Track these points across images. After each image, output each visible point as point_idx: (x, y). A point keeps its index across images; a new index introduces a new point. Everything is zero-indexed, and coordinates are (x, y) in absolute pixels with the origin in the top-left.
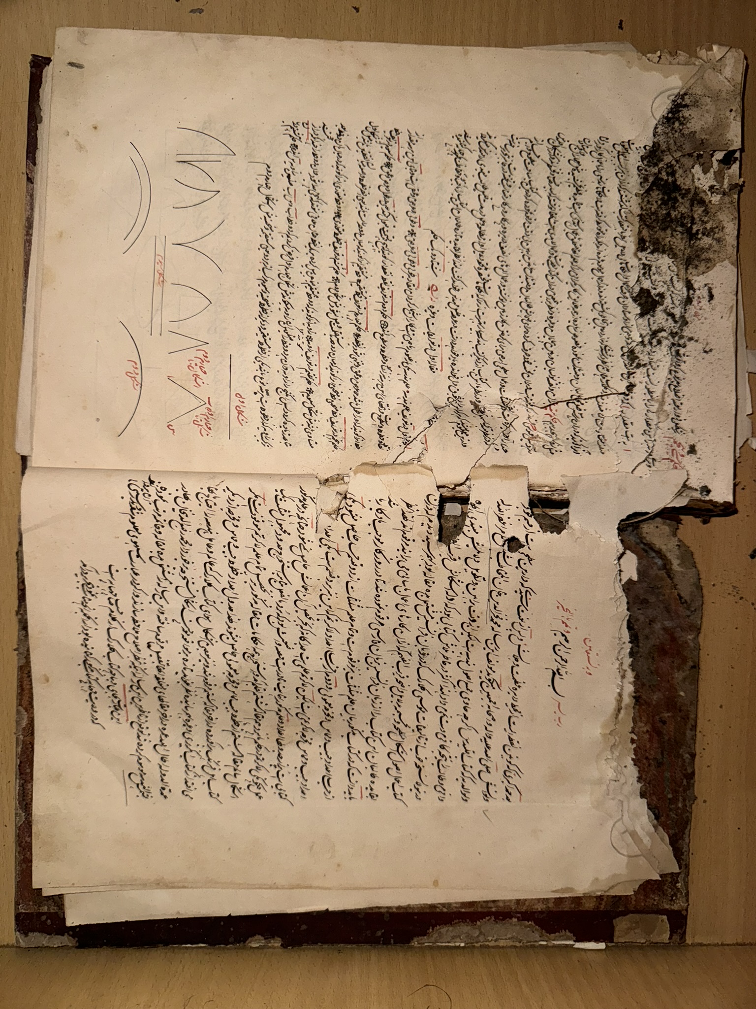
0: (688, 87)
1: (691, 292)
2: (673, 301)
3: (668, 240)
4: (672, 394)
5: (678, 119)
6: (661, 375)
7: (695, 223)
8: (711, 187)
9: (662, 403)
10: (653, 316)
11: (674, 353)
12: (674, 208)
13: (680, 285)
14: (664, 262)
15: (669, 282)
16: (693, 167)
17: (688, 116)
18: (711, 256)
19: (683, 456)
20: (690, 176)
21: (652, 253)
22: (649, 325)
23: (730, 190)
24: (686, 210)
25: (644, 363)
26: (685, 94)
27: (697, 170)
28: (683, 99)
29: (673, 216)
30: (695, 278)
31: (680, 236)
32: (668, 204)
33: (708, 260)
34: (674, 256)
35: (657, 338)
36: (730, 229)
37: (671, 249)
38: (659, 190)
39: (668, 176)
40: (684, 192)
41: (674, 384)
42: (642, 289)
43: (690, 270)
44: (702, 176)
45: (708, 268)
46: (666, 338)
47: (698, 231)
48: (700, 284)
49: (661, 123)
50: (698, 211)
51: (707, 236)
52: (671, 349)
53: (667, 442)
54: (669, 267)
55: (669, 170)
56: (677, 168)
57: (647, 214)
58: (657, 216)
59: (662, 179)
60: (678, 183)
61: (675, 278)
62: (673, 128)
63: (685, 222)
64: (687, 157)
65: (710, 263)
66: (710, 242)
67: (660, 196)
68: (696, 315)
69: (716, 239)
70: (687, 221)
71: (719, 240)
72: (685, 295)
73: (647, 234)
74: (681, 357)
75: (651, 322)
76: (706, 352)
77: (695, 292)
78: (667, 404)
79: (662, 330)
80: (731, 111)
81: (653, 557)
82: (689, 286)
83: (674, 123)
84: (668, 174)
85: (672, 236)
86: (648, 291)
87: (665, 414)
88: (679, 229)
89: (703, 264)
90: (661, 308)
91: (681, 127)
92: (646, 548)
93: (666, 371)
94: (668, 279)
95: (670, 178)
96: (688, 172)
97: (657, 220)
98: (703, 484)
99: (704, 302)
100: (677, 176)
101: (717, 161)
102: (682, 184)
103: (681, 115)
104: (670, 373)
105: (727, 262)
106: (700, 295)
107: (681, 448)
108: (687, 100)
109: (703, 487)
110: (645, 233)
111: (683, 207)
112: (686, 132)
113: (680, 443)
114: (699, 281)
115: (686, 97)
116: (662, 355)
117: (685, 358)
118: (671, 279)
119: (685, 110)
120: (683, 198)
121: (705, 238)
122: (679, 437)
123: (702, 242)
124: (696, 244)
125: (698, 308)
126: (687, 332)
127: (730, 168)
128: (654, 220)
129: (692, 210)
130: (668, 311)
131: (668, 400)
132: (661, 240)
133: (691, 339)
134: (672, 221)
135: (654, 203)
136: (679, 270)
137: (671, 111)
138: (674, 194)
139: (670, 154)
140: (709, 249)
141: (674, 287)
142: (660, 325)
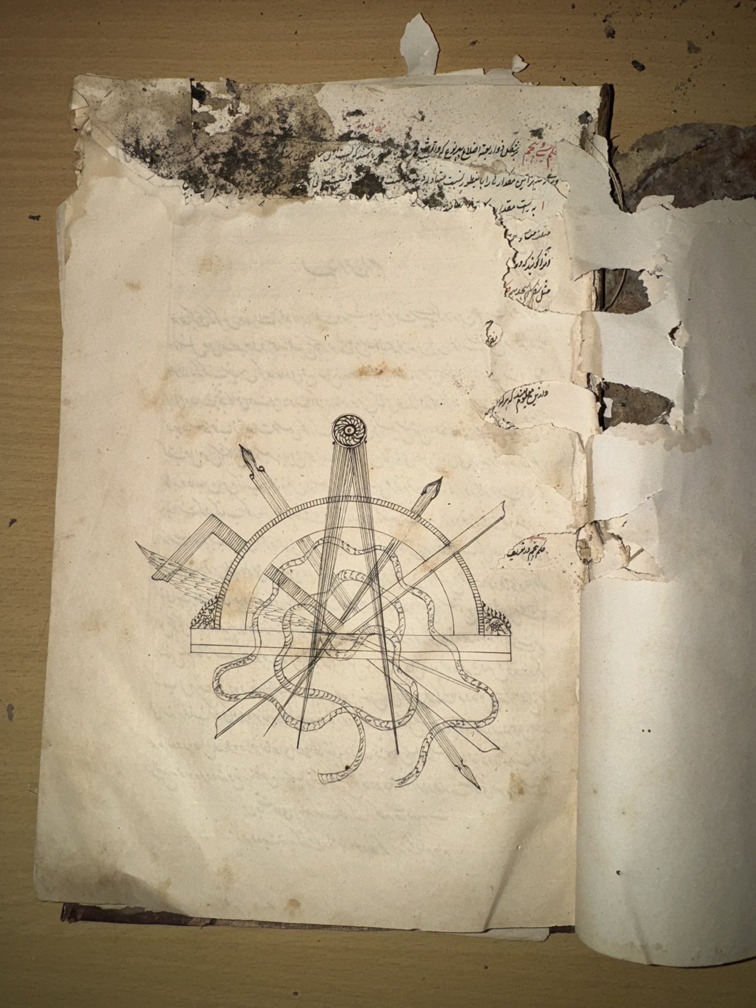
0: (115, 140)
1: (352, 135)
2: (365, 156)
3: (293, 162)
4: (474, 156)
5: (153, 151)
6: (451, 169)
7: (272, 131)
8: (231, 113)
9: (484, 168)
10: (383, 178)
11: (426, 155)
12: (256, 155)
13: (347, 148)
14: (318, 166)
15: (343, 161)
16: (208, 134)
17: (148, 140)
18: (310, 113)
19: (544, 144)
20: (218, 137)
21: (308, 180)
22: (393, 183)
23: (234, 92)
24: (258, 141)
25: (437, 188)
26: (124, 142)
27: (210, 129)
28: (129, 145)
29: (265, 156)
30: (336, 131)
31: (288, 149)
32: (251, 162)
33: (315, 116)
34: (312, 155)
35: (408, 173)
36: (278, 91)
37: (304, 158)
38: (234, 173)
39: (218, 163)
40: (236, 144)
41: (462, 154)
42: (352, 191)
43: (327, 136)
44: (217, 125)
45: (324, 116)
46: (409, 163)
47: (281, 128)
48: (343, 125)
49: (156, 170)
50: (257, 128)
51: (287, 118)
52: (421, 158)
53: (529, 162)
54: (325, 160)
55: (211, 160)
56: (208, 153)
57: (263, 186)
58: (265, 174)
59: (222, 169)
60: (226, 151)
61: (338, 154)
62: (163, 157)
63: (271, 143)
64: (196, 140)
65: (319, 114)
66: (293, 114)
67: (242, 171)
68: (379, 130)
69: (291, 107)
70: (271, 140)
71: (292, 105)
72: (357, 142)
73: (286, 185)
74: (429, 147)
75: (390, 180)
76: (423, 119)
77: (352, 132)
78: (485, 162)
79: (399, 169)
80: (145, 90)
81: (654, 178)
82: (346, 137)
83: (158, 156)
84: (215, 163)
85: (288, 157)
86: (355, 184)
87: (496, 164)
88: (280, 149)
89: (320, 122)
90: (373, 170)
91: (163, 147)
92: (643, 186)
93: (447, 162)
94: (339, 161)
95: (220, 160)
96: (213, 140)
97: (270, 175)
98: (577, 121)
99: (364, 120)
100: (218, 152)
101: (200, 106)
102: (228, 146)
103: (148, 148)
104: (449, 158)
105: (317, 95)
106: (357, 125)
107: (534, 146)
108: (131, 140)
109: (580, 121)
110: (286, 188)
111: (254, 146)
112: (167, 142)
113: (529, 147)
114: (340, 127)
115: (127, 141)
116: (429, 168)
117: (431, 142)
118: (340, 158)
119: (142, 143)
120: (244, 145)
121: (289, 120)
122: (523, 148)
123: (294, 124)
124: (297, 130)
125: (371, 127)
126: (400, 140)
127: (209, 92)
128: (270, 177)
129: (257, 135)
130: (377, 161)
131: (480, 161)
132: (293, 170)
133: (408, 135)
134: (270, 158)
135: (250, 178)
136: (328, 149)
137: (143, 159)
138: (239, 155)
139: (193, 159)
140: (303, 115)
141: (348, 155)
142: (394, 170)
